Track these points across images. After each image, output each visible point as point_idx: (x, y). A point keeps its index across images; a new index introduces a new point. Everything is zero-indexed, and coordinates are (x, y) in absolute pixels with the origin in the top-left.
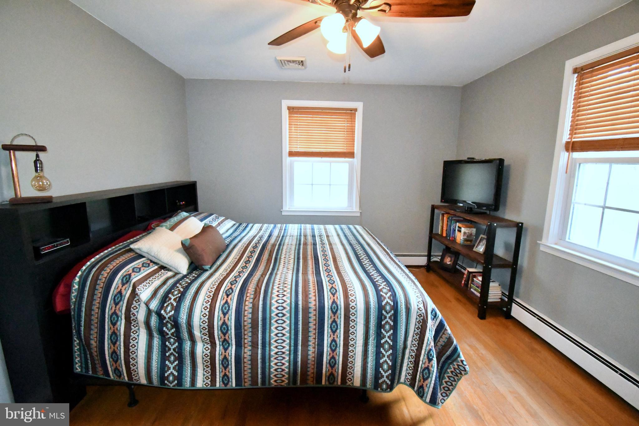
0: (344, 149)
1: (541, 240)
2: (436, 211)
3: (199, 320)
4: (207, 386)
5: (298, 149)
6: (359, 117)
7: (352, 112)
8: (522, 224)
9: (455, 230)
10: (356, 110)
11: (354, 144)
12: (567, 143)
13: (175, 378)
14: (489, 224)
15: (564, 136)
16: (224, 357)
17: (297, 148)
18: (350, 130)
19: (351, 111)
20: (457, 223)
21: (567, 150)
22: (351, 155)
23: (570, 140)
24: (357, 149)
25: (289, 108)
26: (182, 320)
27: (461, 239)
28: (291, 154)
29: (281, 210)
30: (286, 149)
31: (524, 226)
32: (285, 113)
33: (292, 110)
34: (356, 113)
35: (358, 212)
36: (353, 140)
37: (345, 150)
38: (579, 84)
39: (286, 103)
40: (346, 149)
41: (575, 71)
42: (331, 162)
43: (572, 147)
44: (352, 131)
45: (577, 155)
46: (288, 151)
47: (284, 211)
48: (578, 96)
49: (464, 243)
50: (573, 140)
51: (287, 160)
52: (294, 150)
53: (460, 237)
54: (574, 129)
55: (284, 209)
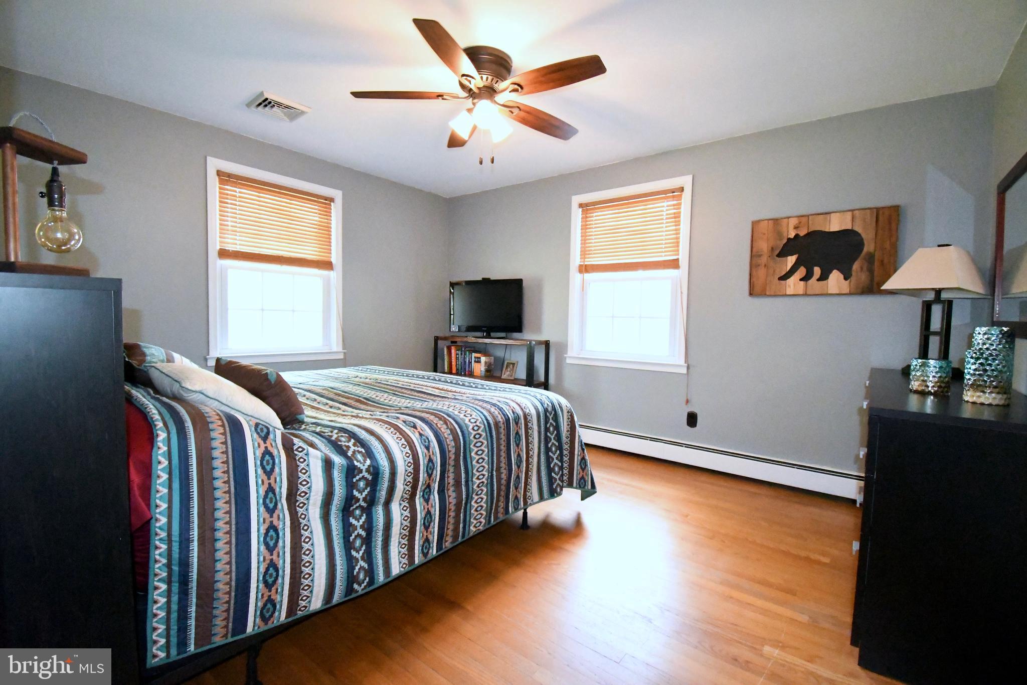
1: (566, 354)
2: (440, 342)
3: (403, 463)
4: (404, 568)
8: (549, 341)
9: (471, 362)
12: (581, 266)
13: (366, 572)
14: (528, 343)
15: (576, 260)
16: (427, 512)
17: (236, 244)
20: (473, 354)
21: (580, 271)
23: (582, 263)
26: (384, 469)
27: (481, 371)
28: (224, 254)
31: (550, 342)
38: (585, 218)
39: (214, 164)
41: (581, 206)
43: (585, 269)
45: (588, 276)
48: (585, 227)
49: (485, 374)
50: (586, 263)
53: (480, 368)
54: (584, 253)
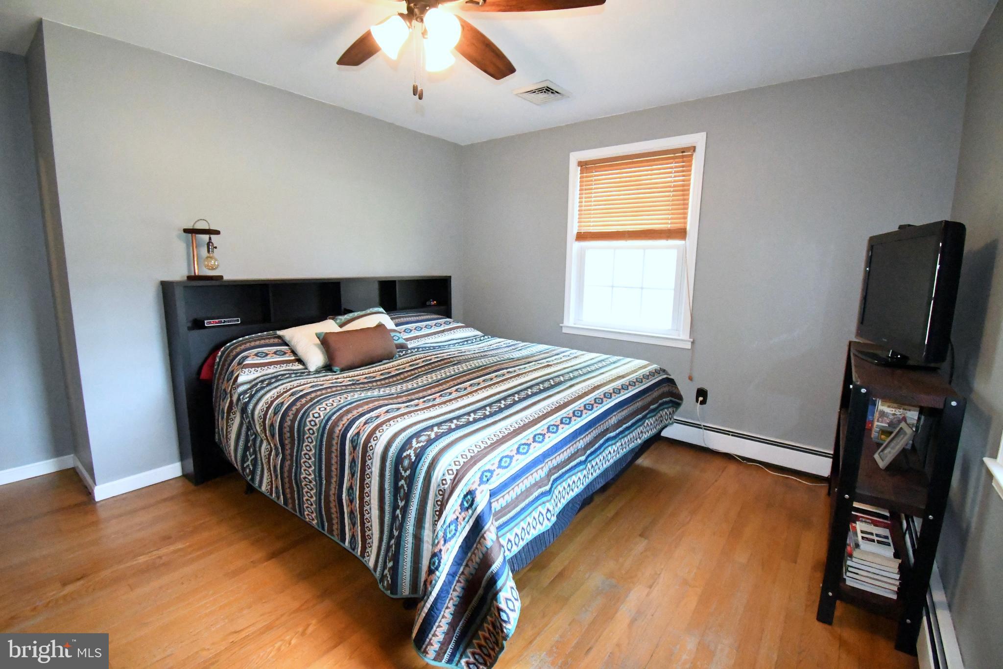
0: (667, 223)
5: (591, 228)
6: (698, 161)
7: (685, 154)
10: (694, 149)
11: (686, 214)
18: (681, 188)
19: (683, 152)
22: (681, 233)
24: (692, 224)
25: (581, 164)
29: (561, 325)
30: (574, 228)
32: (575, 173)
33: (584, 165)
34: (694, 154)
35: (689, 341)
36: (685, 206)
37: (669, 226)
40: (671, 223)
42: (644, 248)
44: (684, 190)
46: (575, 232)
47: (564, 326)
51: (574, 247)
52: (584, 230)
55: (566, 323)
